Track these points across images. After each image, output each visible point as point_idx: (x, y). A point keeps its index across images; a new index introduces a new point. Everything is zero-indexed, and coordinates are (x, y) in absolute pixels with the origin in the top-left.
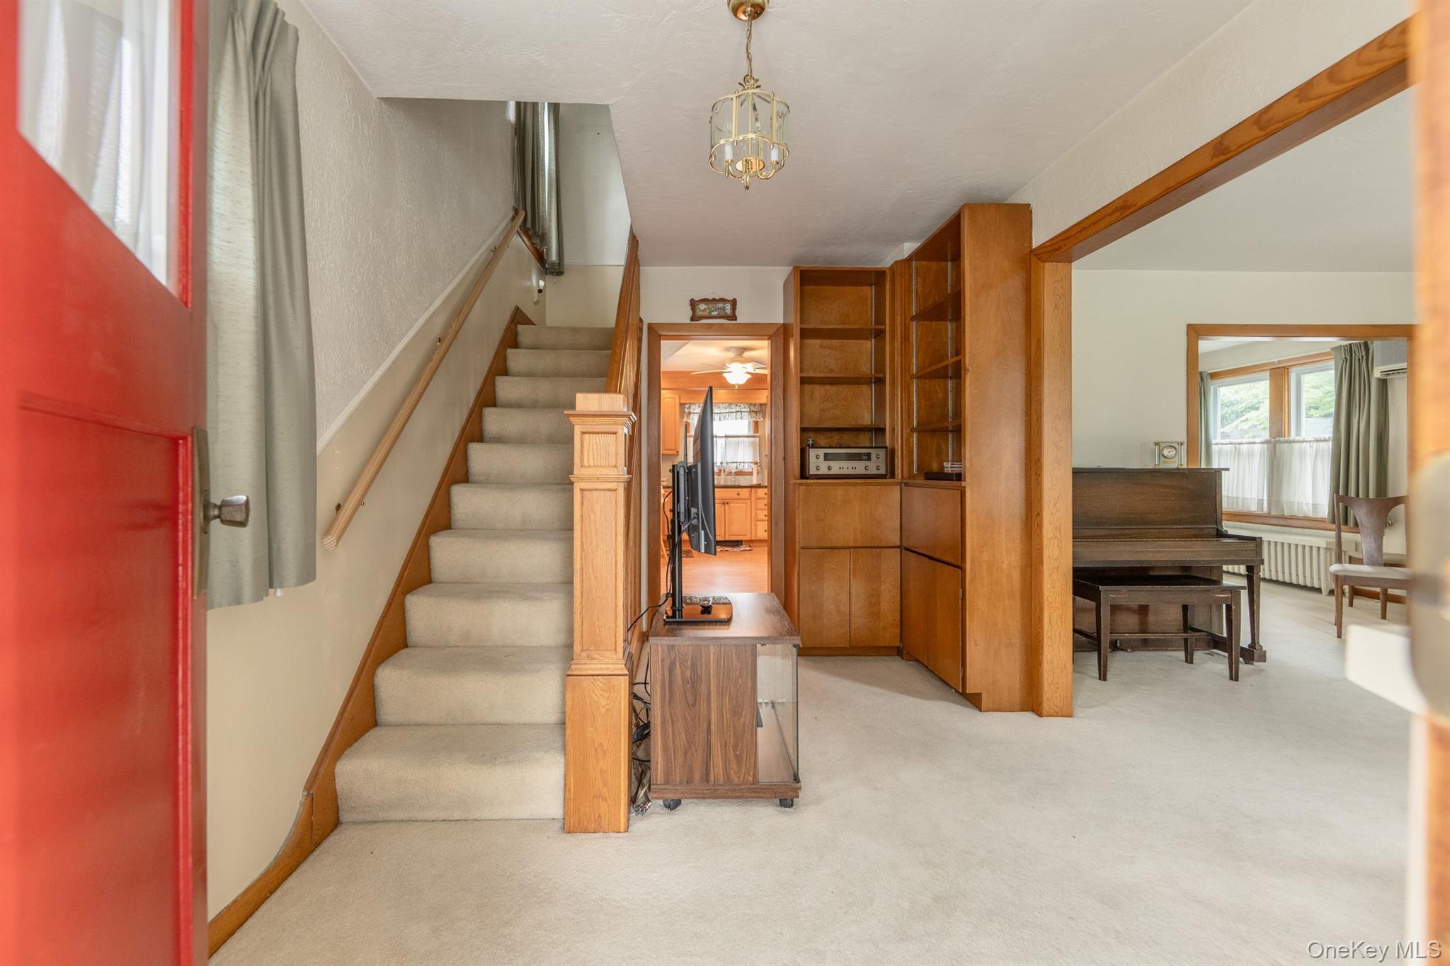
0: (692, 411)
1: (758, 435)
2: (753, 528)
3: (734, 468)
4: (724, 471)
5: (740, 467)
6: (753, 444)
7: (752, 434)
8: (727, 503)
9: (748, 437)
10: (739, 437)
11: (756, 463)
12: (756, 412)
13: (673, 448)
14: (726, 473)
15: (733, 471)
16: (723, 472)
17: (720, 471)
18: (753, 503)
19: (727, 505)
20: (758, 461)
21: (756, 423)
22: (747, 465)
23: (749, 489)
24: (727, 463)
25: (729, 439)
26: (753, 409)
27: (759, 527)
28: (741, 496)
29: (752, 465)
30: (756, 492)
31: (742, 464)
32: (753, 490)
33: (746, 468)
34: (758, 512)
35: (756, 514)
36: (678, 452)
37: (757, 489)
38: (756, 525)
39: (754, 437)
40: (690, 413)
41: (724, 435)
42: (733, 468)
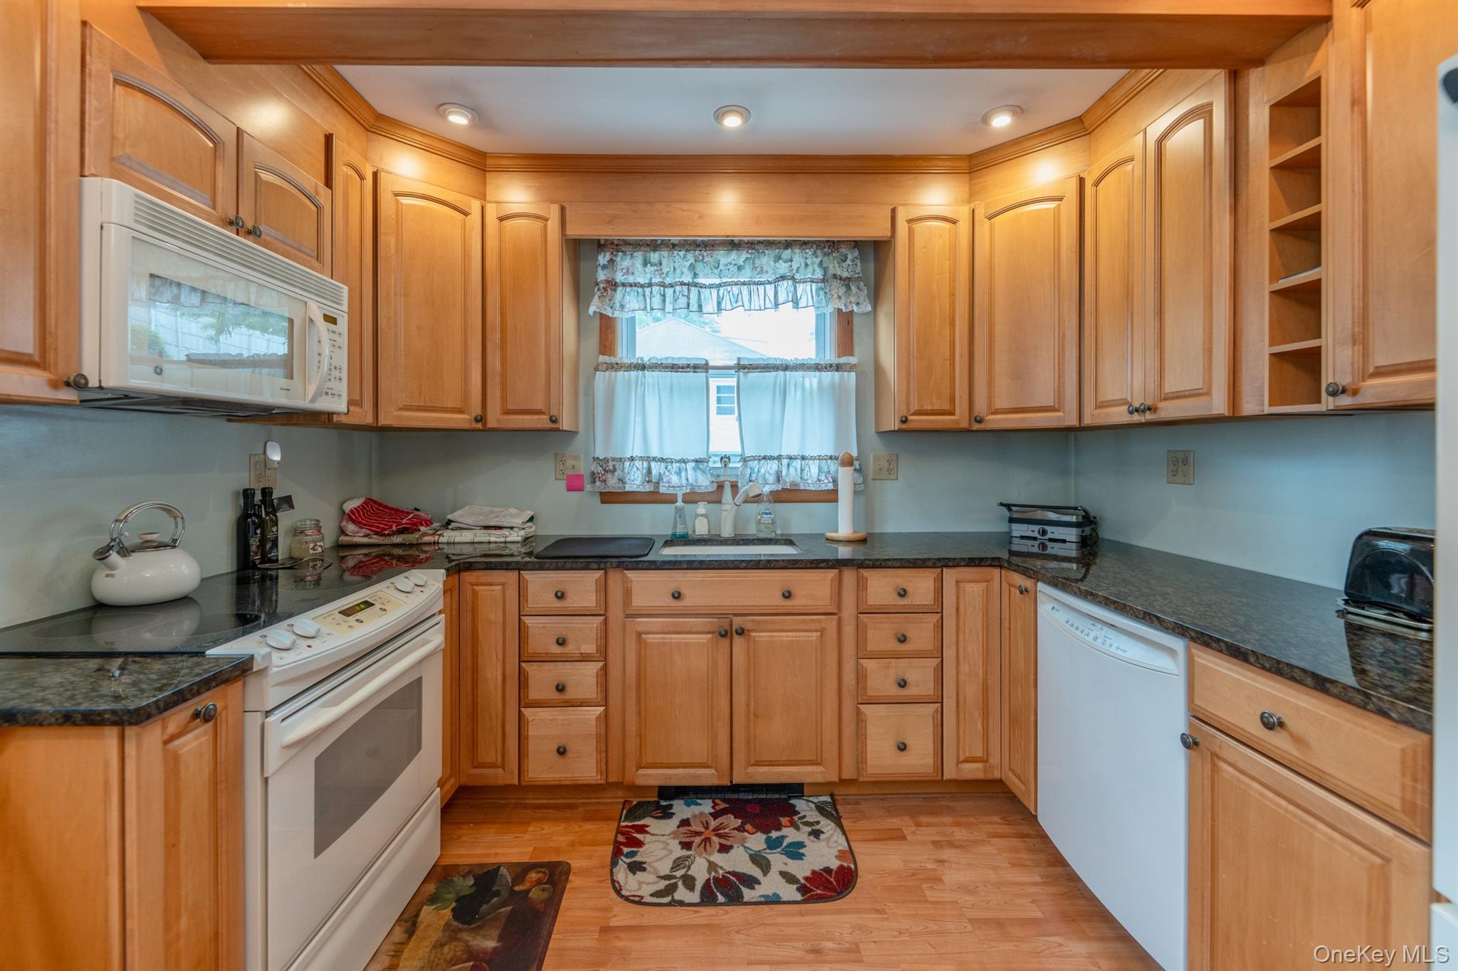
0: (620, 278)
1: (852, 360)
2: (849, 731)
3: (771, 479)
4: (735, 487)
5: (791, 474)
6: (837, 394)
7: (830, 357)
8: (741, 632)
9: (818, 368)
10: (786, 368)
11: (848, 462)
12: (847, 282)
13: (539, 404)
14: (739, 498)
15: (767, 489)
16: (728, 491)
17: (720, 487)
18: (849, 630)
19: (738, 641)
20: (855, 454)
21: (846, 321)
22: (813, 468)
23: (832, 574)
24: (745, 460)
25: (754, 376)
26: (834, 268)
27: (871, 730)
28: (798, 602)
29: (833, 466)
30: (861, 586)
31: (797, 463)
32: (849, 576)
33: (812, 477)
34: (870, 665)
35: (861, 676)
36: (553, 420)
37: (865, 572)
38: (860, 720)
39: (838, 368)
40: (612, 285)
41: (733, 362)
42: (765, 478)
